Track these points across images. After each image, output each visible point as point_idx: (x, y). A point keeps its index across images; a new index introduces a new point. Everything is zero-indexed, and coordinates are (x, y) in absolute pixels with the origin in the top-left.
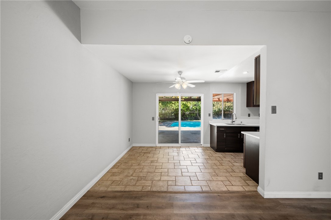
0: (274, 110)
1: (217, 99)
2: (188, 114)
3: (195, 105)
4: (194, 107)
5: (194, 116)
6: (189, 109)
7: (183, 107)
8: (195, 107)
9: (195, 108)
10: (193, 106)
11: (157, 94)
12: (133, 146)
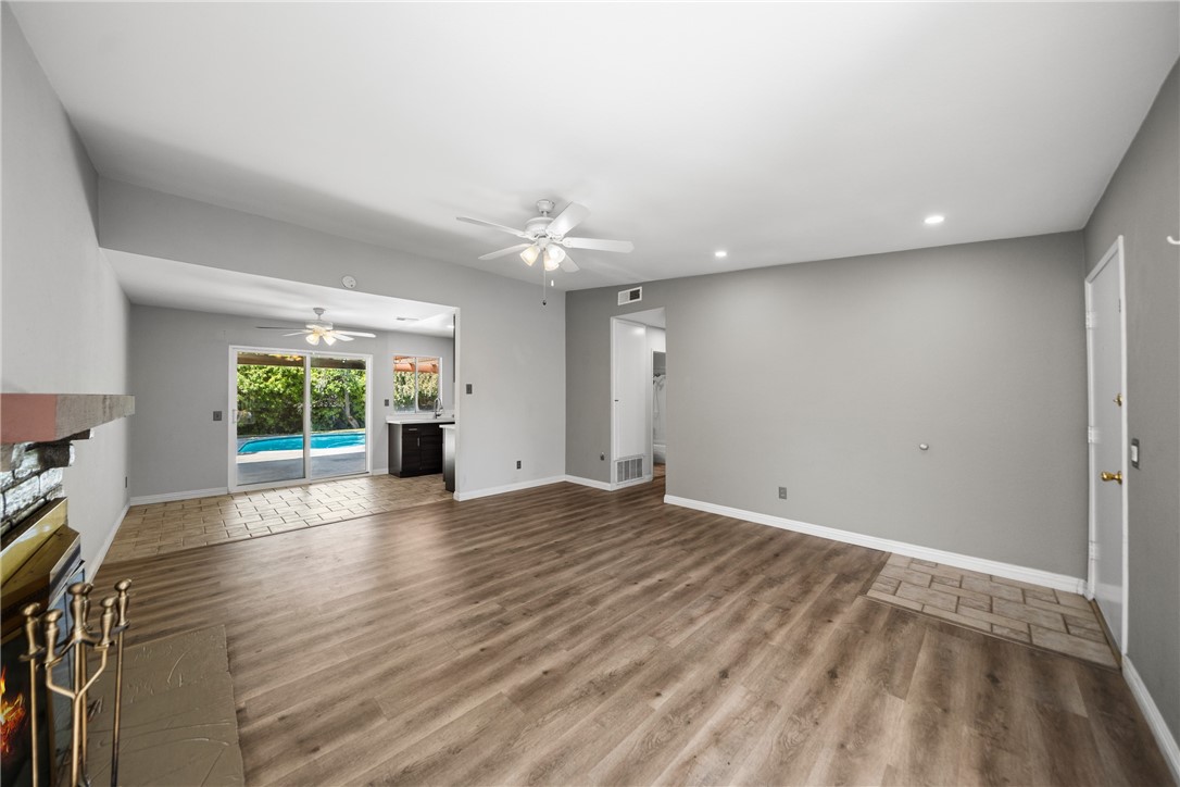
0: (469, 389)
1: (409, 367)
3: (339, 378)
5: (331, 418)
7: (288, 386)
8: (337, 386)
9: (337, 390)
10: (329, 383)
11: (231, 347)
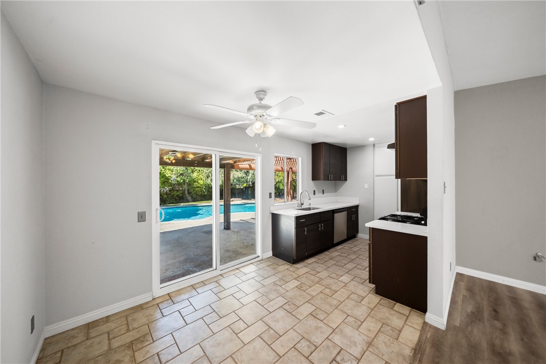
2: (166, 192)
4: (179, 179)
5: (178, 196)
6: (168, 182)
9: (182, 181)
11: (154, 142)
12: (47, 336)
